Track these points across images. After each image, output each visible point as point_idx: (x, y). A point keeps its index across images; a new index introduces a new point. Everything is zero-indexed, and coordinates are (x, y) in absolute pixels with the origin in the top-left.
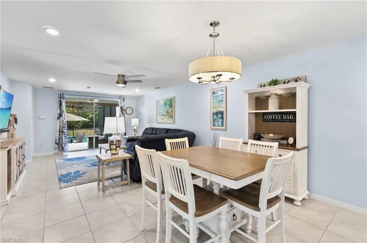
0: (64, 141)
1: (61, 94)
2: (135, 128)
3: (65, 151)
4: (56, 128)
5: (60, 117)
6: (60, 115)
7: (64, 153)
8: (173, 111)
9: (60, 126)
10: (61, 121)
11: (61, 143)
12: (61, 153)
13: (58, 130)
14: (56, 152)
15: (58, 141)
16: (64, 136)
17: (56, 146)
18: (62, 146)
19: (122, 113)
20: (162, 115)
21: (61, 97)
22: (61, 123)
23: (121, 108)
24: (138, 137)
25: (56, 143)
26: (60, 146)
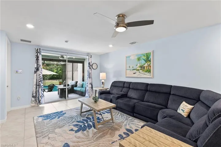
0: (40, 94)
1: (38, 49)
2: (103, 81)
3: (41, 104)
4: (33, 82)
5: (37, 71)
6: (37, 69)
7: (40, 106)
8: (151, 65)
9: (37, 80)
10: (38, 74)
11: (38, 96)
12: (38, 106)
13: (35, 83)
14: (33, 105)
15: (35, 95)
16: (40, 89)
17: (33, 99)
18: (39, 99)
19: (90, 68)
20: (134, 70)
21: (38, 52)
22: (38, 77)
23: (89, 64)
24: (106, 89)
25: (33, 97)
26: (37, 99)
